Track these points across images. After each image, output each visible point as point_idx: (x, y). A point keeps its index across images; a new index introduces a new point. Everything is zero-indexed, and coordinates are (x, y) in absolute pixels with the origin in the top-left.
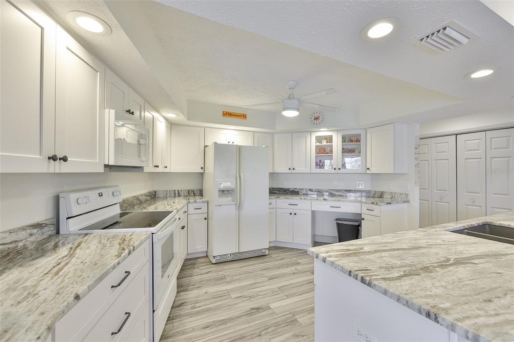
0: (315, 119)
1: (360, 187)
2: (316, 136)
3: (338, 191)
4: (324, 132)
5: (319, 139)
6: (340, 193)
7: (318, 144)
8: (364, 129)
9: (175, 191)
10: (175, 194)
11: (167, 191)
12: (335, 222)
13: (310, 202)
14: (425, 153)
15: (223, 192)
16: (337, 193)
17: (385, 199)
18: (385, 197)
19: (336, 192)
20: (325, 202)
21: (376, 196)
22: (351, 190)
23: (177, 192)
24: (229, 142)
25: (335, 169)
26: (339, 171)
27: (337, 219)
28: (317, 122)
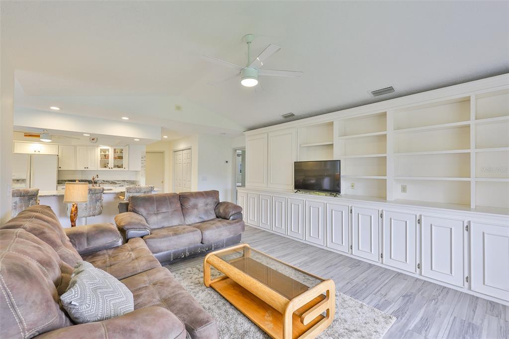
0: (92, 140)
2: (100, 149)
4: (103, 147)
7: (102, 153)
25: (110, 168)
26: (112, 170)
28: (94, 141)
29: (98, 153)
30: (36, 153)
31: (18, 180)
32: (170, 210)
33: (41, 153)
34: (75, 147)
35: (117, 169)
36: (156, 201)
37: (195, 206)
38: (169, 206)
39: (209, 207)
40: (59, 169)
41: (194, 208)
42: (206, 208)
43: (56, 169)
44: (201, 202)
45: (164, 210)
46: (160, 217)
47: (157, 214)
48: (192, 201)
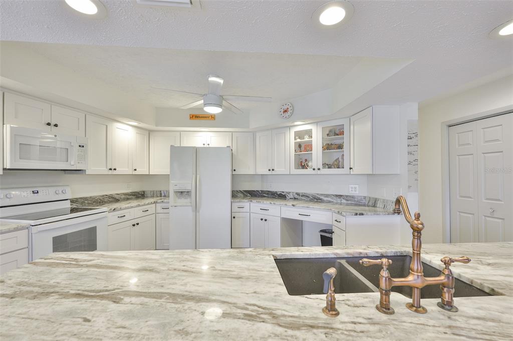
0: (284, 112)
1: (353, 192)
2: (295, 132)
3: (327, 196)
4: (301, 126)
5: (299, 135)
6: (329, 199)
7: (299, 140)
8: (348, 117)
9: (161, 191)
10: (161, 194)
11: (153, 191)
12: (319, 234)
13: (279, 207)
14: (468, 144)
15: (181, 193)
16: (325, 199)
17: (378, 209)
18: (378, 206)
19: (325, 197)
20: (293, 209)
21: (370, 204)
22: (341, 196)
23: (162, 192)
24: (204, 144)
25: (314, 169)
26: (319, 172)
27: (322, 231)
28: (287, 115)
29: (291, 140)
31: (182, 192)
34: (254, 133)
40: (234, 173)
43: (230, 173)
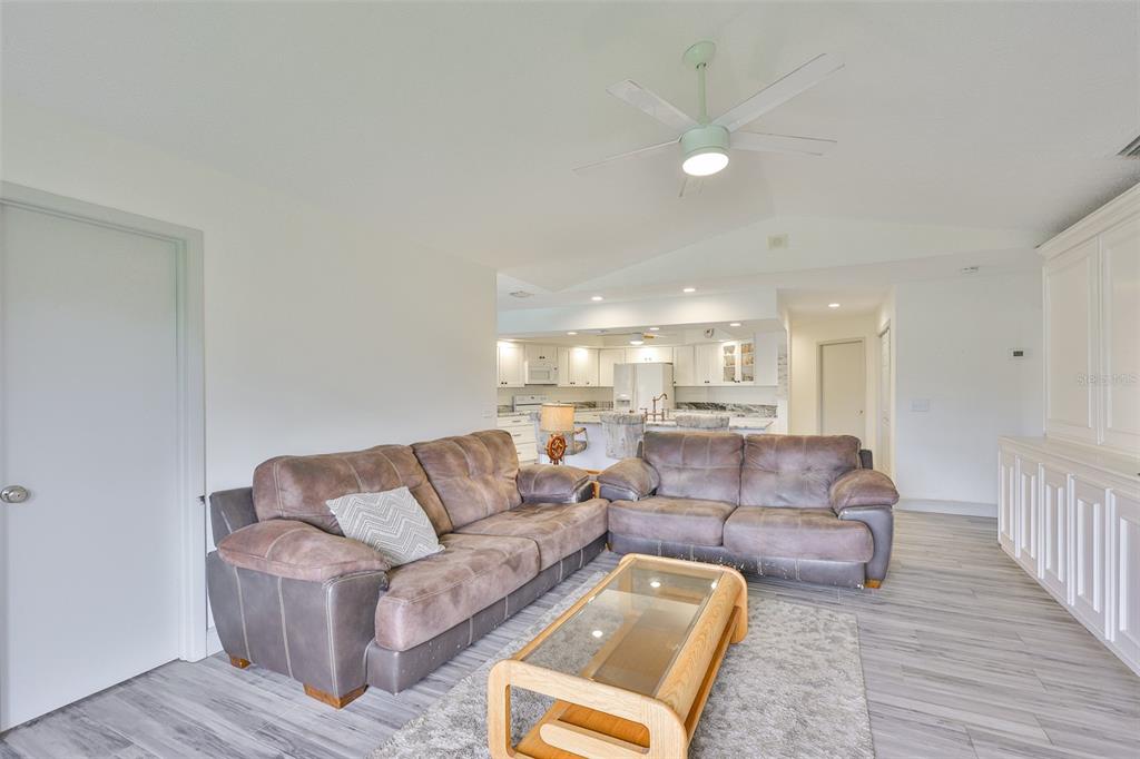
0: (707, 333)
2: (724, 347)
4: (729, 343)
25: (736, 382)
29: (720, 356)
30: (648, 361)
32: (709, 468)
33: (653, 361)
34: (694, 346)
35: (748, 383)
36: (686, 445)
37: (774, 470)
38: (708, 460)
39: (811, 476)
41: (770, 472)
42: (802, 477)
44: (791, 464)
45: (696, 464)
46: (684, 476)
47: (679, 470)
48: (768, 457)
